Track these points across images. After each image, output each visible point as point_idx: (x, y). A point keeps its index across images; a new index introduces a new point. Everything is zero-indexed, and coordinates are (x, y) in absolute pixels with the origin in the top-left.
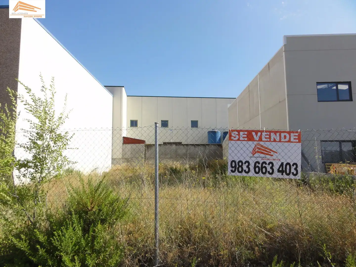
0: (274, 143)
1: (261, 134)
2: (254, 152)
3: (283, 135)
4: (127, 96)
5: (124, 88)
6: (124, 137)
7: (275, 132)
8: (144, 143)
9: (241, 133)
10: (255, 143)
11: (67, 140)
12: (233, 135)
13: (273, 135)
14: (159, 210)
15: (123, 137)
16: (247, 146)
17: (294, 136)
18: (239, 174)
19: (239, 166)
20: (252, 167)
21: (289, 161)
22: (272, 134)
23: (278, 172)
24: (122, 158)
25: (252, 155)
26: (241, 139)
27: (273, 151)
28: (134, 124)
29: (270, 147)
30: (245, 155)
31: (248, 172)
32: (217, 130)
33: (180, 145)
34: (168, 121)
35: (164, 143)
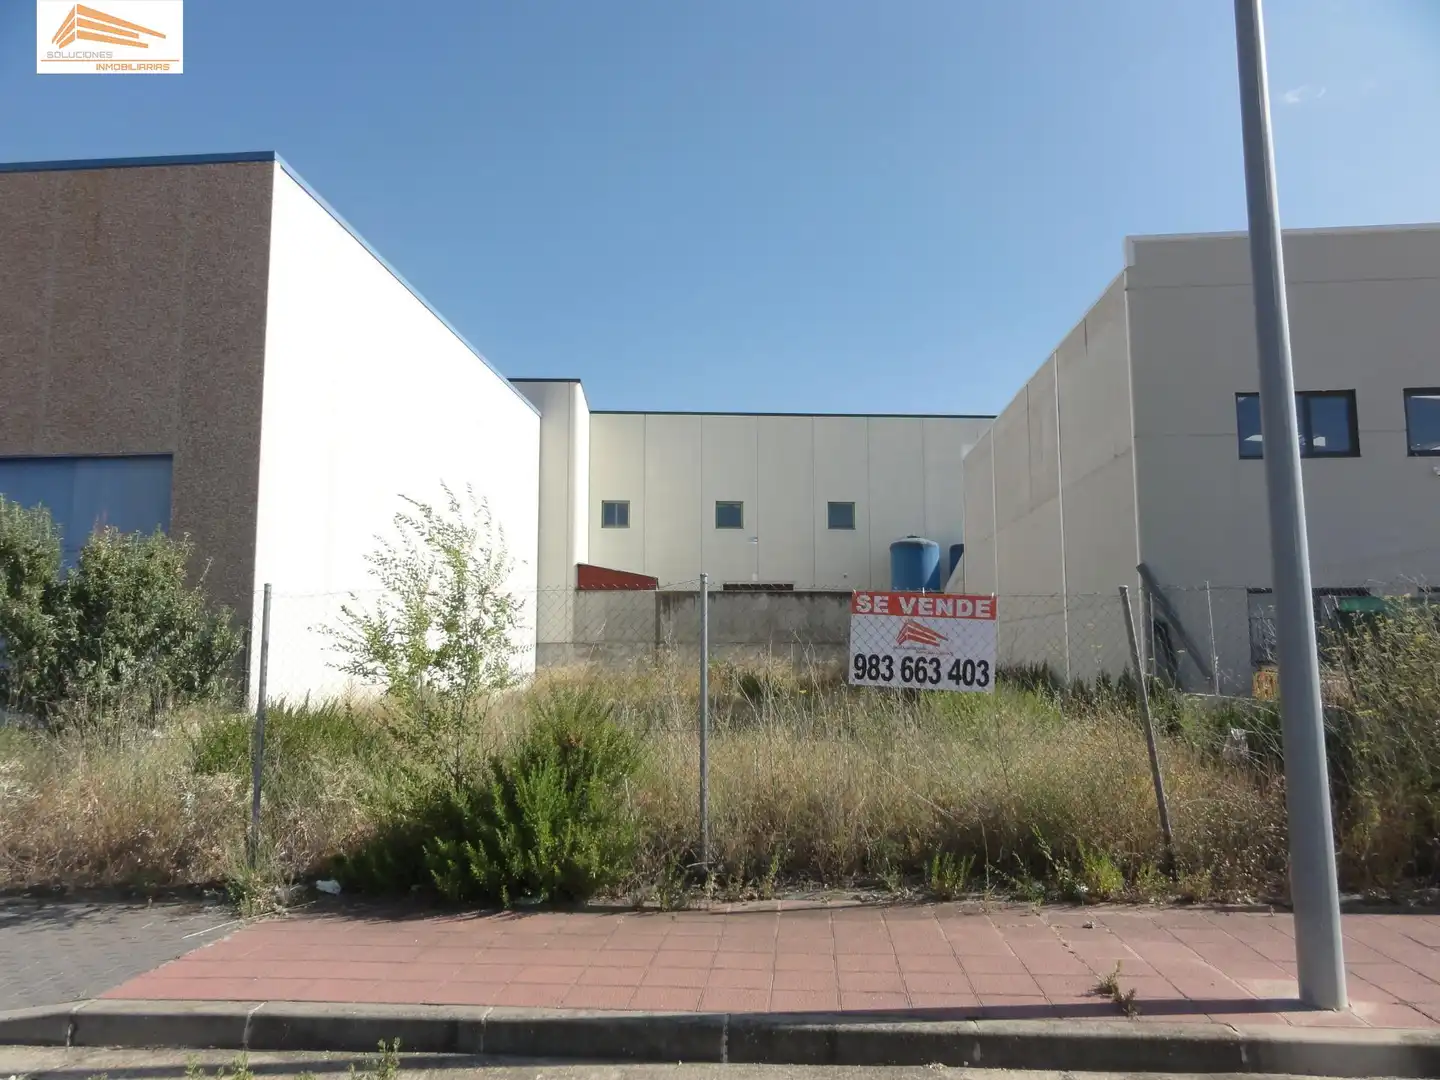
0: (942, 621)
1: (917, 602)
2: (902, 638)
3: (960, 603)
4: (591, 412)
5: (578, 387)
6: (579, 566)
7: (945, 598)
8: (653, 588)
9: (877, 599)
10: (905, 619)
12: (859, 601)
13: (940, 604)
15: (575, 563)
16: (889, 625)
17: (983, 605)
18: (872, 683)
19: (872, 666)
20: (897, 668)
21: (970, 656)
22: (938, 601)
23: (950, 678)
24: (575, 643)
25: (897, 644)
26: (877, 610)
27: (940, 637)
28: (614, 514)
29: (934, 628)
30: (882, 644)
31: (889, 679)
32: (926, 538)
33: (785, 594)
34: (741, 503)
35: (726, 587)
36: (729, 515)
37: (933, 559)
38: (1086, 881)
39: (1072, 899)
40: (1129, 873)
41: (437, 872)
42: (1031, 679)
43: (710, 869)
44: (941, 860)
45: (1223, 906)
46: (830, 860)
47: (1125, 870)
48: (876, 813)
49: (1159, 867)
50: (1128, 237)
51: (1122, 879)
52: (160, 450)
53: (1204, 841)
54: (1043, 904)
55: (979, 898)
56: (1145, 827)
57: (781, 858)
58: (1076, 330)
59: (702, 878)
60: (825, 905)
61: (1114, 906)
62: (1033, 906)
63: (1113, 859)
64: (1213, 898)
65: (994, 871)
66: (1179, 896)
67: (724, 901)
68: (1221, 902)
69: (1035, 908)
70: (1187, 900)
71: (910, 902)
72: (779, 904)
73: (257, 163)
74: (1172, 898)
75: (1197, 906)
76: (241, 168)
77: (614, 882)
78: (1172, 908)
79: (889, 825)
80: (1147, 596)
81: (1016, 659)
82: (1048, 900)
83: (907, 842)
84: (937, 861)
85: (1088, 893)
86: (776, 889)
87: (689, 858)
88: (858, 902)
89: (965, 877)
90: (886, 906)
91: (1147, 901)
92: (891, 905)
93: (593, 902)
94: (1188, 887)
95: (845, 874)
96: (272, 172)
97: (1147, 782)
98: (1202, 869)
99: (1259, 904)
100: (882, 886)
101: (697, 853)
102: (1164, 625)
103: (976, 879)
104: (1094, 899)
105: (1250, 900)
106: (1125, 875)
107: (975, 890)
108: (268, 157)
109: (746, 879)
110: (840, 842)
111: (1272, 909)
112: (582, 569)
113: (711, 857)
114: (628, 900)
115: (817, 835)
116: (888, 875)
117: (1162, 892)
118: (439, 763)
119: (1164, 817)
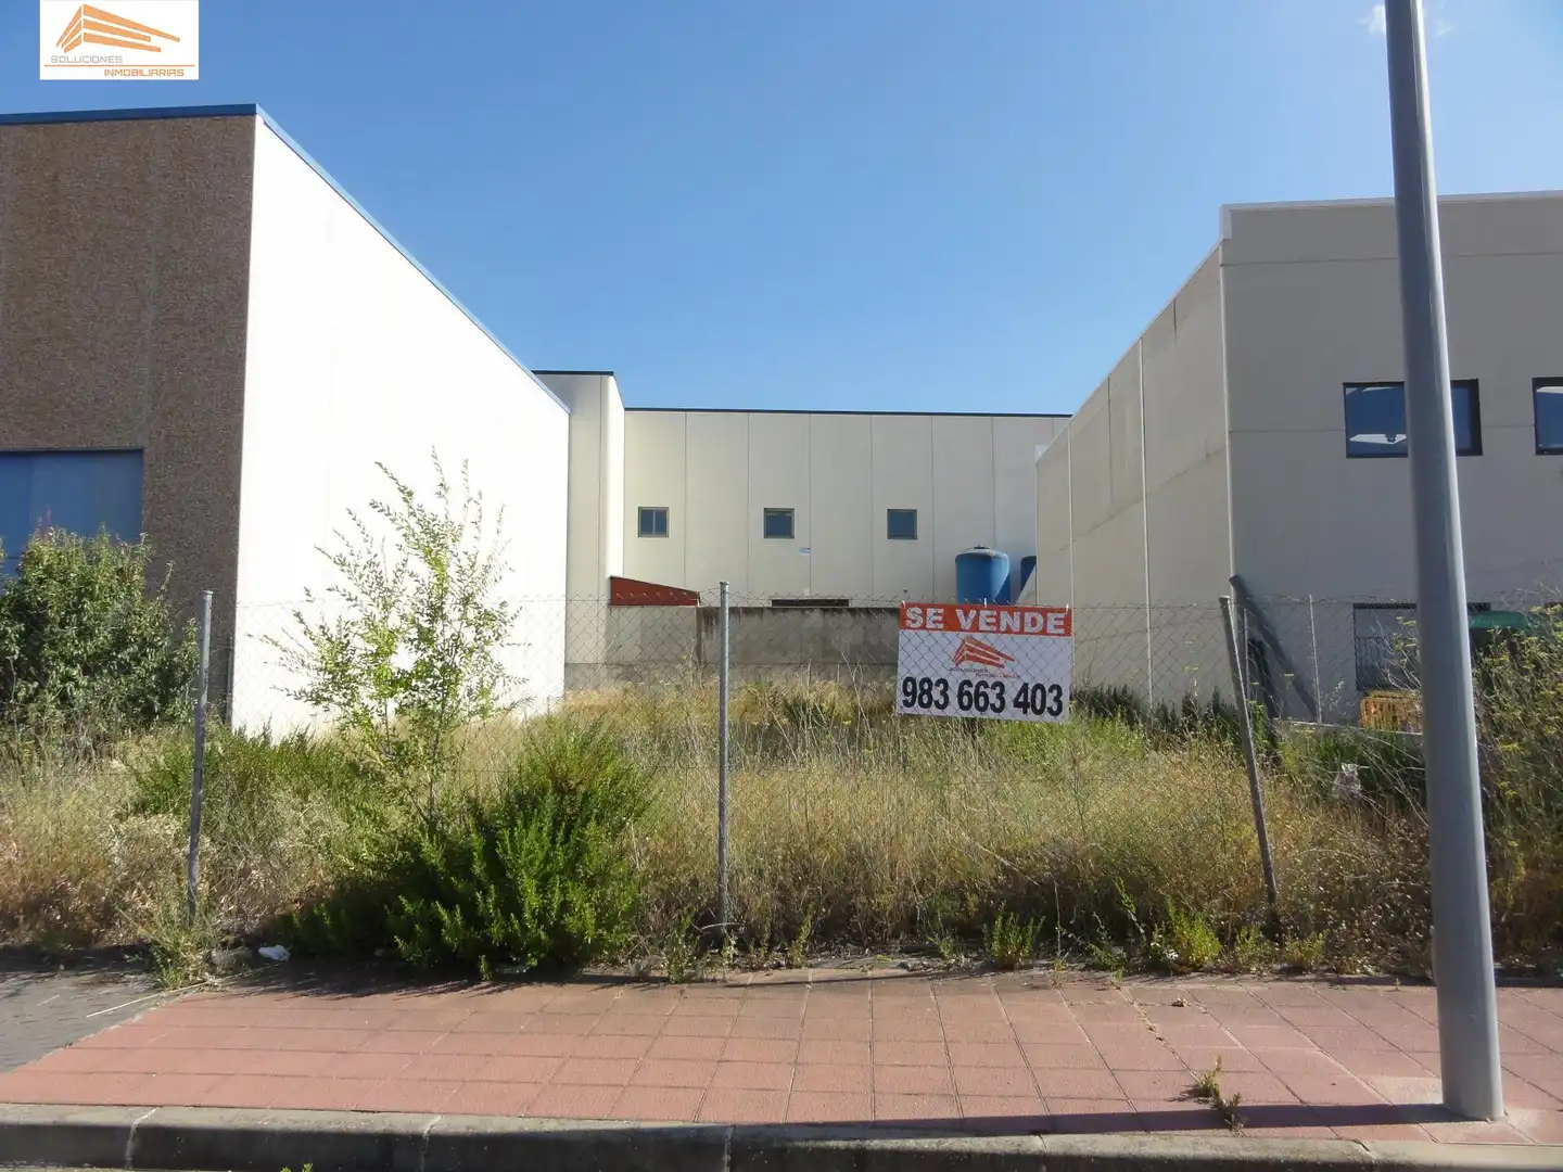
4: (626, 409)
5: (612, 378)
6: (612, 579)
8: (695, 603)
11: (505, 623)
14: (728, 796)
15: (608, 576)
24: (608, 664)
28: (652, 522)
32: (994, 549)
33: (840, 611)
34: (791, 511)
35: (775, 602)
36: (778, 524)
37: (1003, 572)
38: (1176, 946)
39: (1159, 968)
40: (1226, 936)
41: (401, 938)
42: (1107, 705)
43: (729, 931)
44: (1003, 922)
45: (1336, 976)
46: (872, 920)
47: (1221, 934)
48: (926, 863)
49: (1263, 929)
50: (1224, 206)
51: (1219, 946)
52: (127, 445)
53: (1316, 900)
54: (1125, 975)
55: (1048, 966)
56: (1246, 881)
57: (815, 916)
58: (1163, 314)
59: (719, 943)
60: (864, 975)
61: (1209, 978)
62: (1111, 977)
63: (1208, 920)
64: (1325, 967)
65: (1066, 936)
66: (1286, 965)
67: (745, 970)
68: (1336, 972)
69: (1114, 980)
70: (1295, 970)
71: (967, 972)
72: (811, 974)
73: (236, 117)
74: (1278, 967)
75: (1307, 977)
76: (218, 122)
77: (613, 948)
78: (1277, 980)
79: (943, 878)
80: (1240, 612)
81: (1095, 684)
82: (1131, 971)
83: (963, 898)
84: (998, 923)
85: (1176, 961)
86: (808, 955)
87: (704, 919)
88: (904, 972)
89: (1032, 941)
90: (938, 976)
91: (1248, 971)
92: (944, 976)
93: (590, 971)
94: (1297, 954)
95: (890, 938)
96: (253, 127)
97: (1249, 829)
98: (1313, 933)
99: (1381, 975)
100: (933, 952)
101: (716, 913)
102: (1260, 645)
103: (1046, 944)
104: (1185, 968)
105: (1370, 970)
106: (1222, 940)
107: (1044, 958)
108: (249, 111)
109: (772, 943)
110: (885, 900)
111: (1398, 983)
112: (615, 582)
113: (732, 917)
114: (630, 969)
115: (857, 892)
116: (941, 938)
117: (1266, 960)
118: (409, 805)
119: (1268, 870)
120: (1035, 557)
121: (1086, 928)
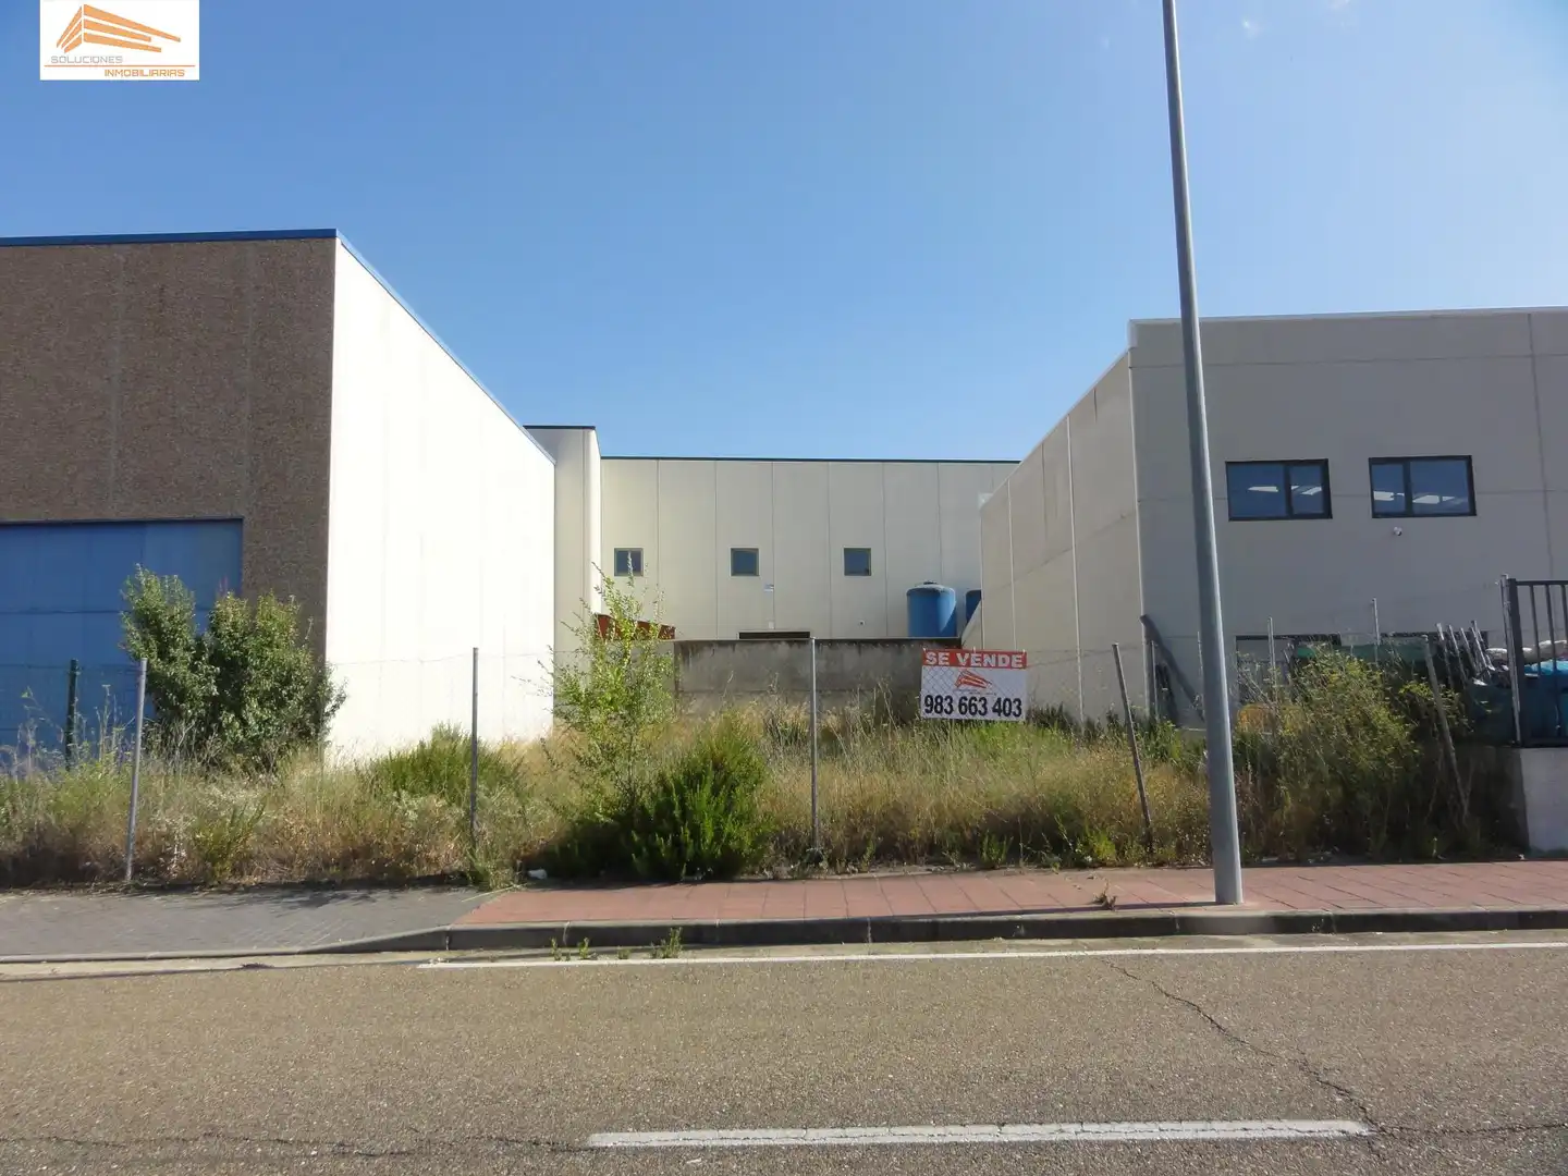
0: (987, 670)
2: (960, 683)
3: (1000, 657)
4: (602, 458)
5: (593, 433)
6: (595, 616)
7: (990, 654)
8: (671, 637)
10: (961, 669)
12: (928, 656)
13: (986, 658)
15: (592, 614)
16: (949, 673)
17: (1017, 658)
18: (936, 715)
19: (937, 704)
20: (955, 706)
22: (985, 656)
23: (993, 712)
25: (956, 687)
26: (941, 663)
27: (986, 682)
28: (627, 562)
30: (945, 687)
31: (950, 713)
32: (942, 585)
33: (804, 643)
34: (757, 550)
35: (742, 635)
36: (744, 562)
37: (950, 605)
38: (1091, 853)
39: (1081, 865)
40: (1120, 848)
43: (823, 853)
44: (988, 842)
45: (1184, 866)
46: (908, 845)
47: (1117, 845)
48: (940, 811)
49: (1140, 842)
50: (1133, 321)
51: (1115, 851)
52: (229, 515)
53: (1172, 824)
54: (1060, 868)
55: (1015, 867)
56: (1132, 815)
57: (874, 845)
58: (1086, 397)
59: (818, 859)
61: (1108, 869)
63: (1109, 837)
64: (1177, 861)
65: (1026, 848)
66: (1155, 861)
67: (835, 874)
68: (1182, 863)
69: (1055, 871)
70: (1160, 864)
71: (968, 871)
72: (874, 875)
73: (320, 240)
74: (1150, 862)
75: (1167, 867)
76: (303, 244)
78: (1149, 869)
79: (949, 819)
80: (1149, 643)
82: (1064, 866)
83: (962, 831)
84: (985, 843)
85: (1090, 860)
86: (870, 867)
87: (805, 846)
88: (930, 872)
89: (1006, 853)
90: (951, 873)
91: (1132, 865)
92: (954, 873)
94: (1161, 855)
95: (919, 855)
96: (334, 248)
97: (1134, 786)
98: (1170, 843)
100: (946, 863)
101: (810, 844)
102: (1164, 669)
103: (1013, 856)
104: (1096, 865)
106: (1117, 848)
107: (1013, 862)
108: (329, 235)
109: (849, 860)
110: (916, 833)
112: (598, 619)
113: (822, 845)
114: (767, 875)
115: (898, 828)
116: (951, 856)
117: (1144, 860)
118: (616, 781)
119: (1145, 810)
120: (980, 592)
121: (1037, 844)
